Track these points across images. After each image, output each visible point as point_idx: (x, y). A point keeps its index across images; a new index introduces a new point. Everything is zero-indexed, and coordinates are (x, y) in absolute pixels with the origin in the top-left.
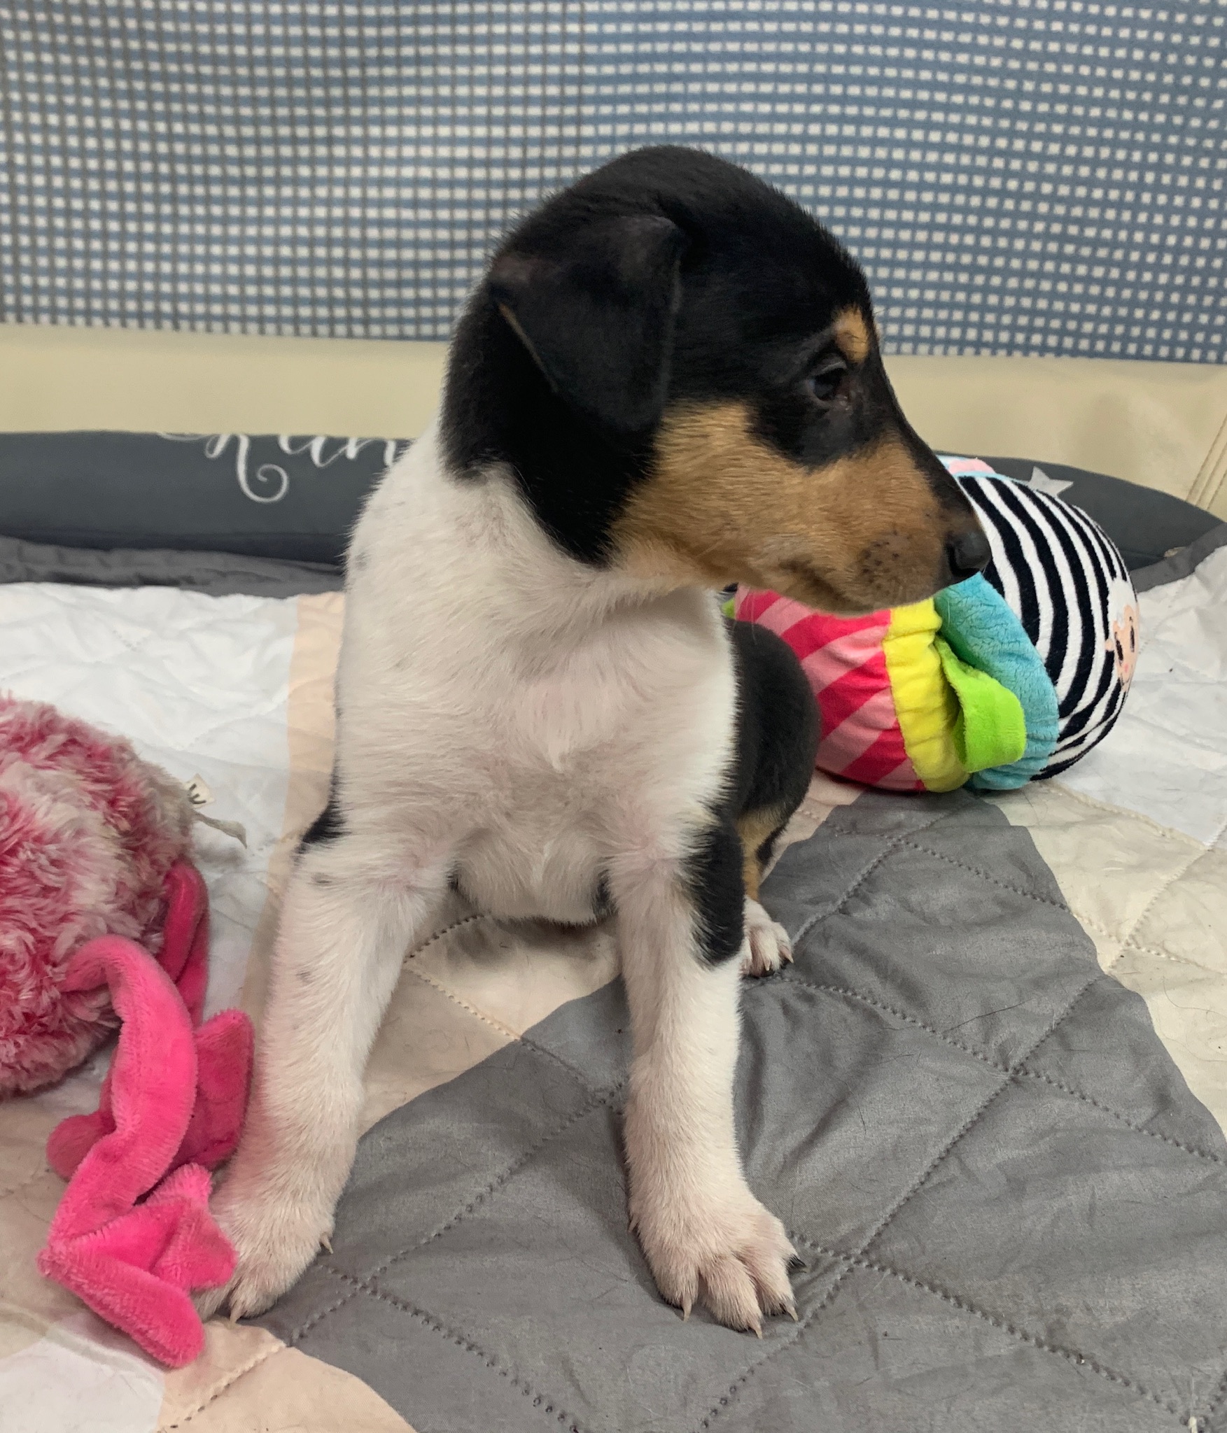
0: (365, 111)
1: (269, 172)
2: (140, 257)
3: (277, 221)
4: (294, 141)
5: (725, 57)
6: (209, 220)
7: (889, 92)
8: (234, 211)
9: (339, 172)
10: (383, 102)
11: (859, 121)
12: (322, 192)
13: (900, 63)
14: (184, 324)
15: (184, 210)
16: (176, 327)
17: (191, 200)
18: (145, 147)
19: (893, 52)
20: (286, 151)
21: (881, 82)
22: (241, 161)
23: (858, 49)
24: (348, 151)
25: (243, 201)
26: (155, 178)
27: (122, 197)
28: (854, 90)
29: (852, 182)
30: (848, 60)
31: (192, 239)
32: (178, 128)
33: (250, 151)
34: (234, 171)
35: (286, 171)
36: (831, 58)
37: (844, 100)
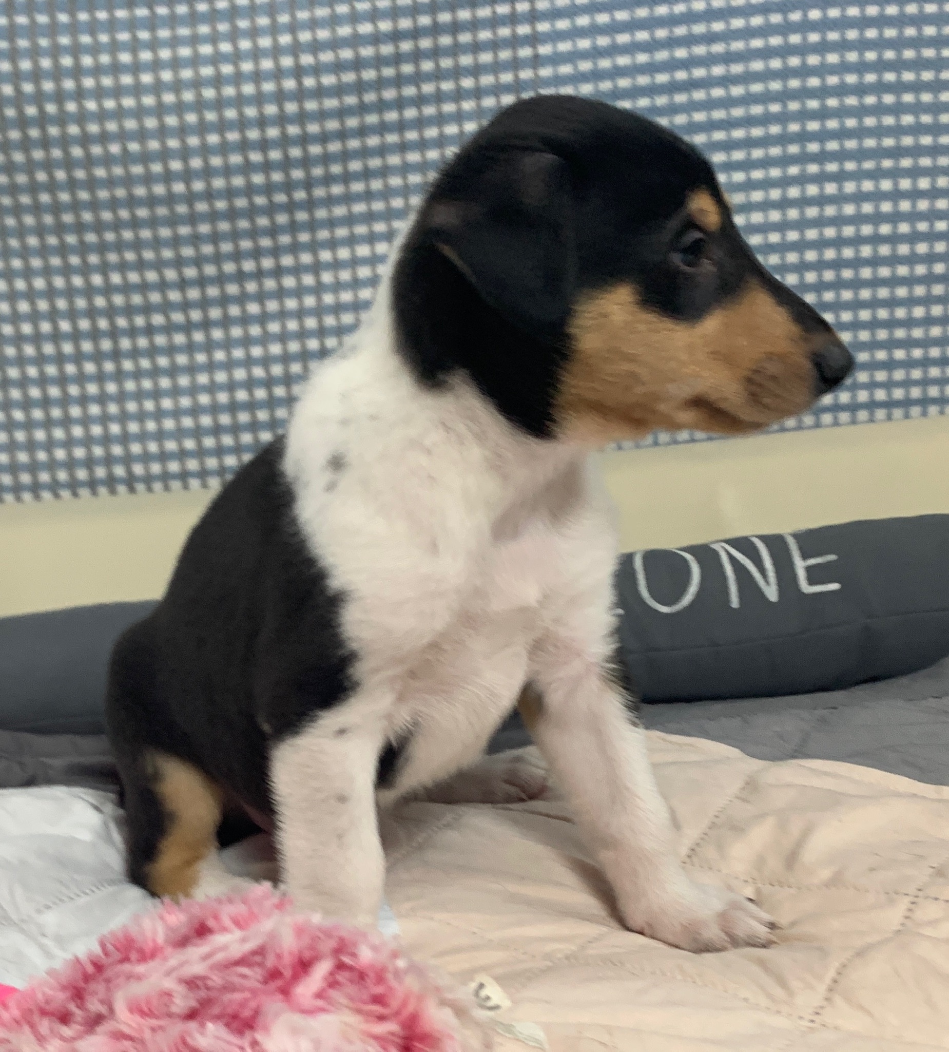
0: (313, 236)
1: (215, 313)
2: (85, 421)
3: (229, 365)
4: (240, 277)
6: (155, 372)
7: (870, 143)
8: (182, 359)
9: (291, 304)
10: (331, 223)
11: (840, 177)
12: (274, 327)
13: (879, 110)
14: (140, 487)
15: (128, 365)
16: (132, 490)
17: (135, 354)
18: (81, 303)
19: (870, 100)
20: (232, 289)
21: (860, 133)
22: (185, 306)
23: (832, 102)
24: (299, 280)
25: (190, 348)
26: (95, 335)
27: (60, 359)
28: (832, 146)
29: (839, 243)
30: (823, 114)
31: (139, 396)
32: (116, 278)
33: (194, 294)
34: (178, 317)
35: (234, 311)
36: (804, 115)
37: (822, 157)
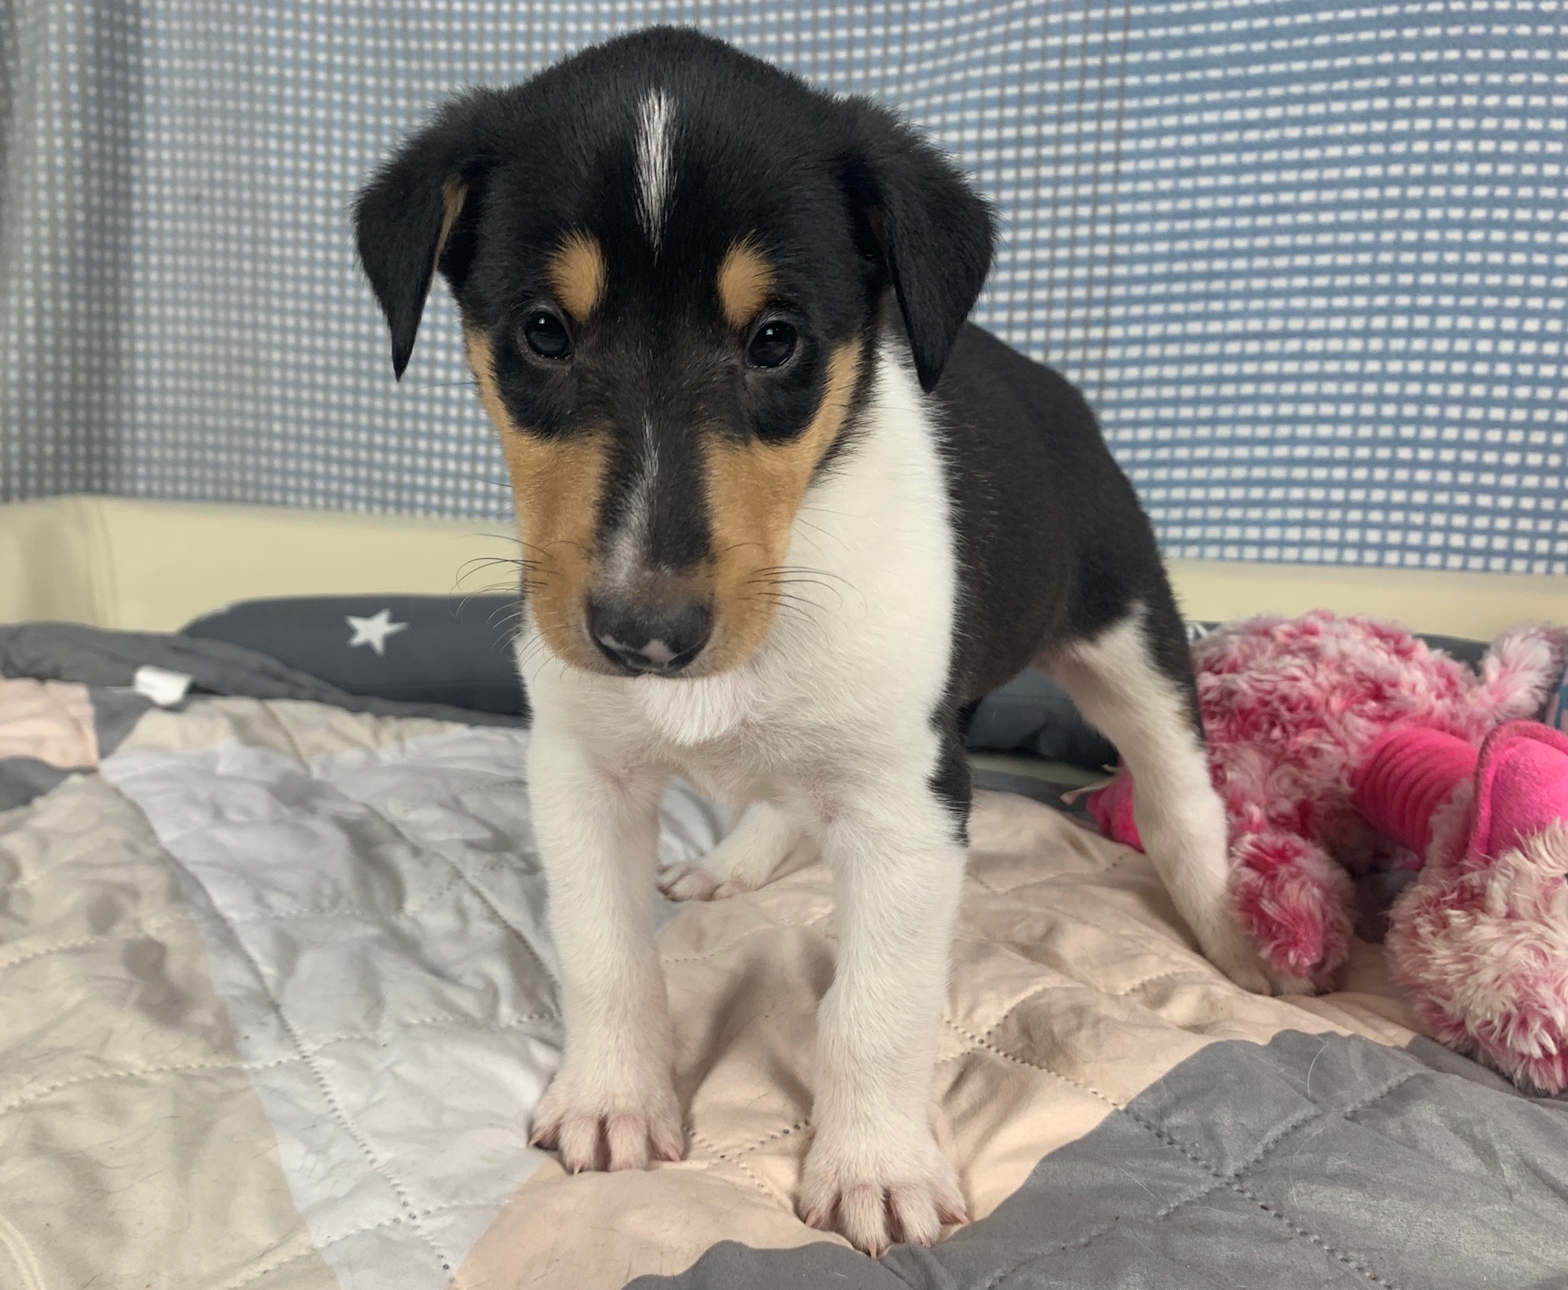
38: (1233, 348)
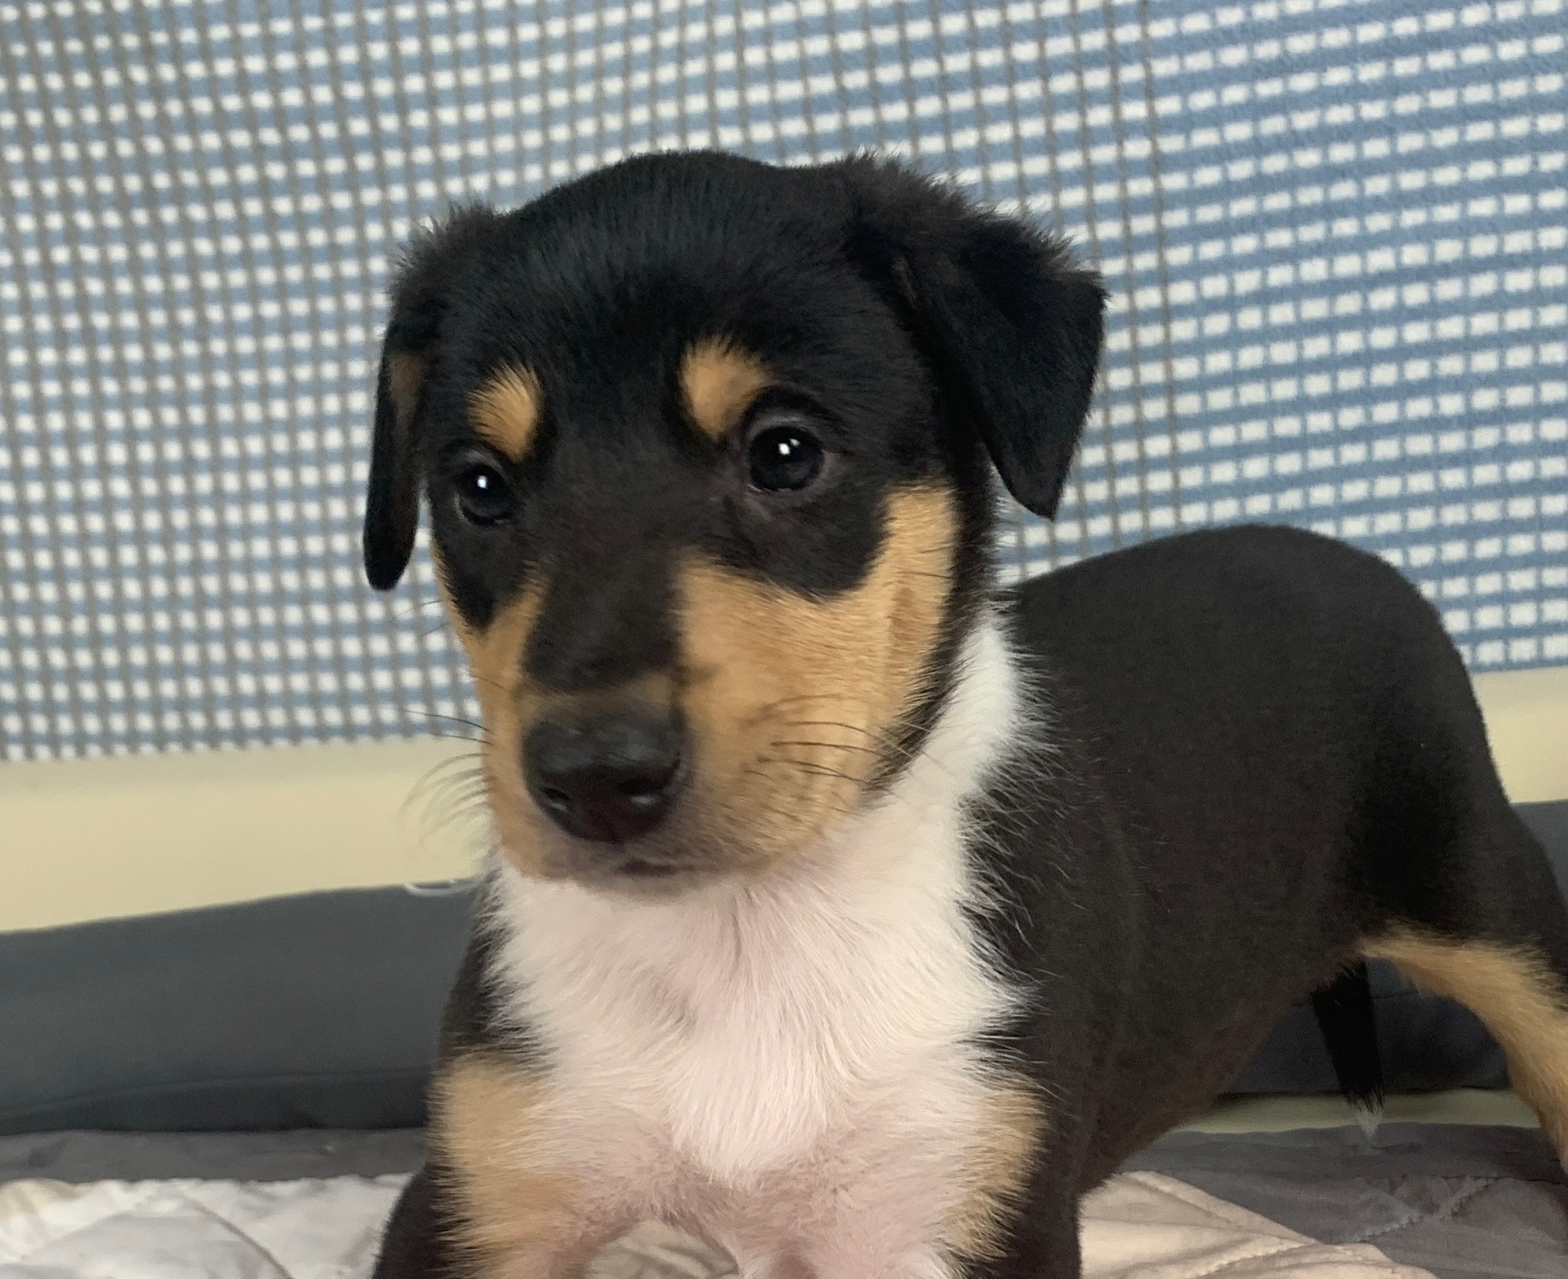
5: (1426, 120)
38: (1382, 299)
